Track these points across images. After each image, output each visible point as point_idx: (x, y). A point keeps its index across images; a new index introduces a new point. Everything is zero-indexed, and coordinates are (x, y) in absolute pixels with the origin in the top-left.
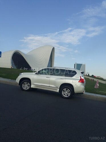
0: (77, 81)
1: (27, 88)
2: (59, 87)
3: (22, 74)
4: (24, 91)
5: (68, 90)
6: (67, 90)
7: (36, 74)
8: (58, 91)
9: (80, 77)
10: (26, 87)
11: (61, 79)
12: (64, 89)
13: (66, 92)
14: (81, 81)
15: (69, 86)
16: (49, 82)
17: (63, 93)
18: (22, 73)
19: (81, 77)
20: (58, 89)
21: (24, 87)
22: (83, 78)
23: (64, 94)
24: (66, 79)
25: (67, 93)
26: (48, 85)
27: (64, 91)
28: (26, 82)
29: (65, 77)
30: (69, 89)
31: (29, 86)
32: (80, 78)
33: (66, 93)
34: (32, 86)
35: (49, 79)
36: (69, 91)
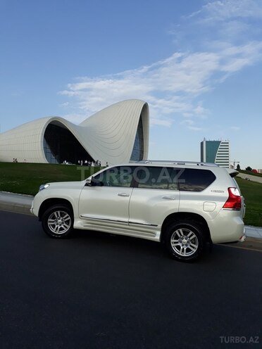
0: (218, 203)
1: (61, 229)
2: (160, 226)
3: (46, 186)
4: (54, 238)
5: (191, 233)
6: (186, 233)
7: (87, 185)
8: (157, 237)
9: (229, 189)
10: (58, 226)
11: (166, 198)
12: (177, 232)
13: (185, 241)
14: (233, 202)
15: (194, 222)
16: (129, 209)
17: (172, 245)
18: (45, 184)
19: (232, 190)
20: (159, 233)
21: (54, 226)
22: (236, 193)
23: (178, 248)
24: (180, 198)
25: (186, 245)
26: (126, 220)
27: (177, 237)
28: (59, 212)
29: (177, 193)
30: (193, 230)
31: (67, 222)
32: (227, 195)
33: (184, 245)
34: (78, 224)
35: (127, 198)
36: (194, 236)
